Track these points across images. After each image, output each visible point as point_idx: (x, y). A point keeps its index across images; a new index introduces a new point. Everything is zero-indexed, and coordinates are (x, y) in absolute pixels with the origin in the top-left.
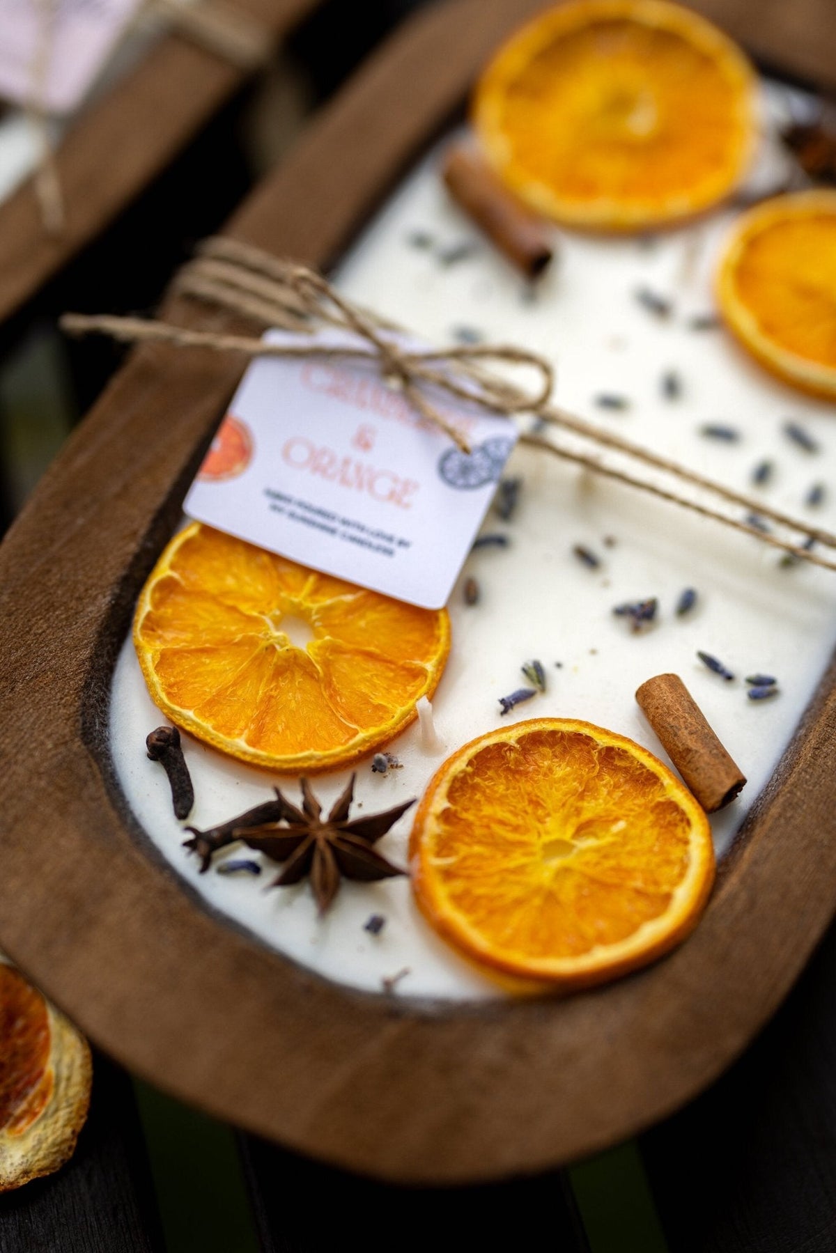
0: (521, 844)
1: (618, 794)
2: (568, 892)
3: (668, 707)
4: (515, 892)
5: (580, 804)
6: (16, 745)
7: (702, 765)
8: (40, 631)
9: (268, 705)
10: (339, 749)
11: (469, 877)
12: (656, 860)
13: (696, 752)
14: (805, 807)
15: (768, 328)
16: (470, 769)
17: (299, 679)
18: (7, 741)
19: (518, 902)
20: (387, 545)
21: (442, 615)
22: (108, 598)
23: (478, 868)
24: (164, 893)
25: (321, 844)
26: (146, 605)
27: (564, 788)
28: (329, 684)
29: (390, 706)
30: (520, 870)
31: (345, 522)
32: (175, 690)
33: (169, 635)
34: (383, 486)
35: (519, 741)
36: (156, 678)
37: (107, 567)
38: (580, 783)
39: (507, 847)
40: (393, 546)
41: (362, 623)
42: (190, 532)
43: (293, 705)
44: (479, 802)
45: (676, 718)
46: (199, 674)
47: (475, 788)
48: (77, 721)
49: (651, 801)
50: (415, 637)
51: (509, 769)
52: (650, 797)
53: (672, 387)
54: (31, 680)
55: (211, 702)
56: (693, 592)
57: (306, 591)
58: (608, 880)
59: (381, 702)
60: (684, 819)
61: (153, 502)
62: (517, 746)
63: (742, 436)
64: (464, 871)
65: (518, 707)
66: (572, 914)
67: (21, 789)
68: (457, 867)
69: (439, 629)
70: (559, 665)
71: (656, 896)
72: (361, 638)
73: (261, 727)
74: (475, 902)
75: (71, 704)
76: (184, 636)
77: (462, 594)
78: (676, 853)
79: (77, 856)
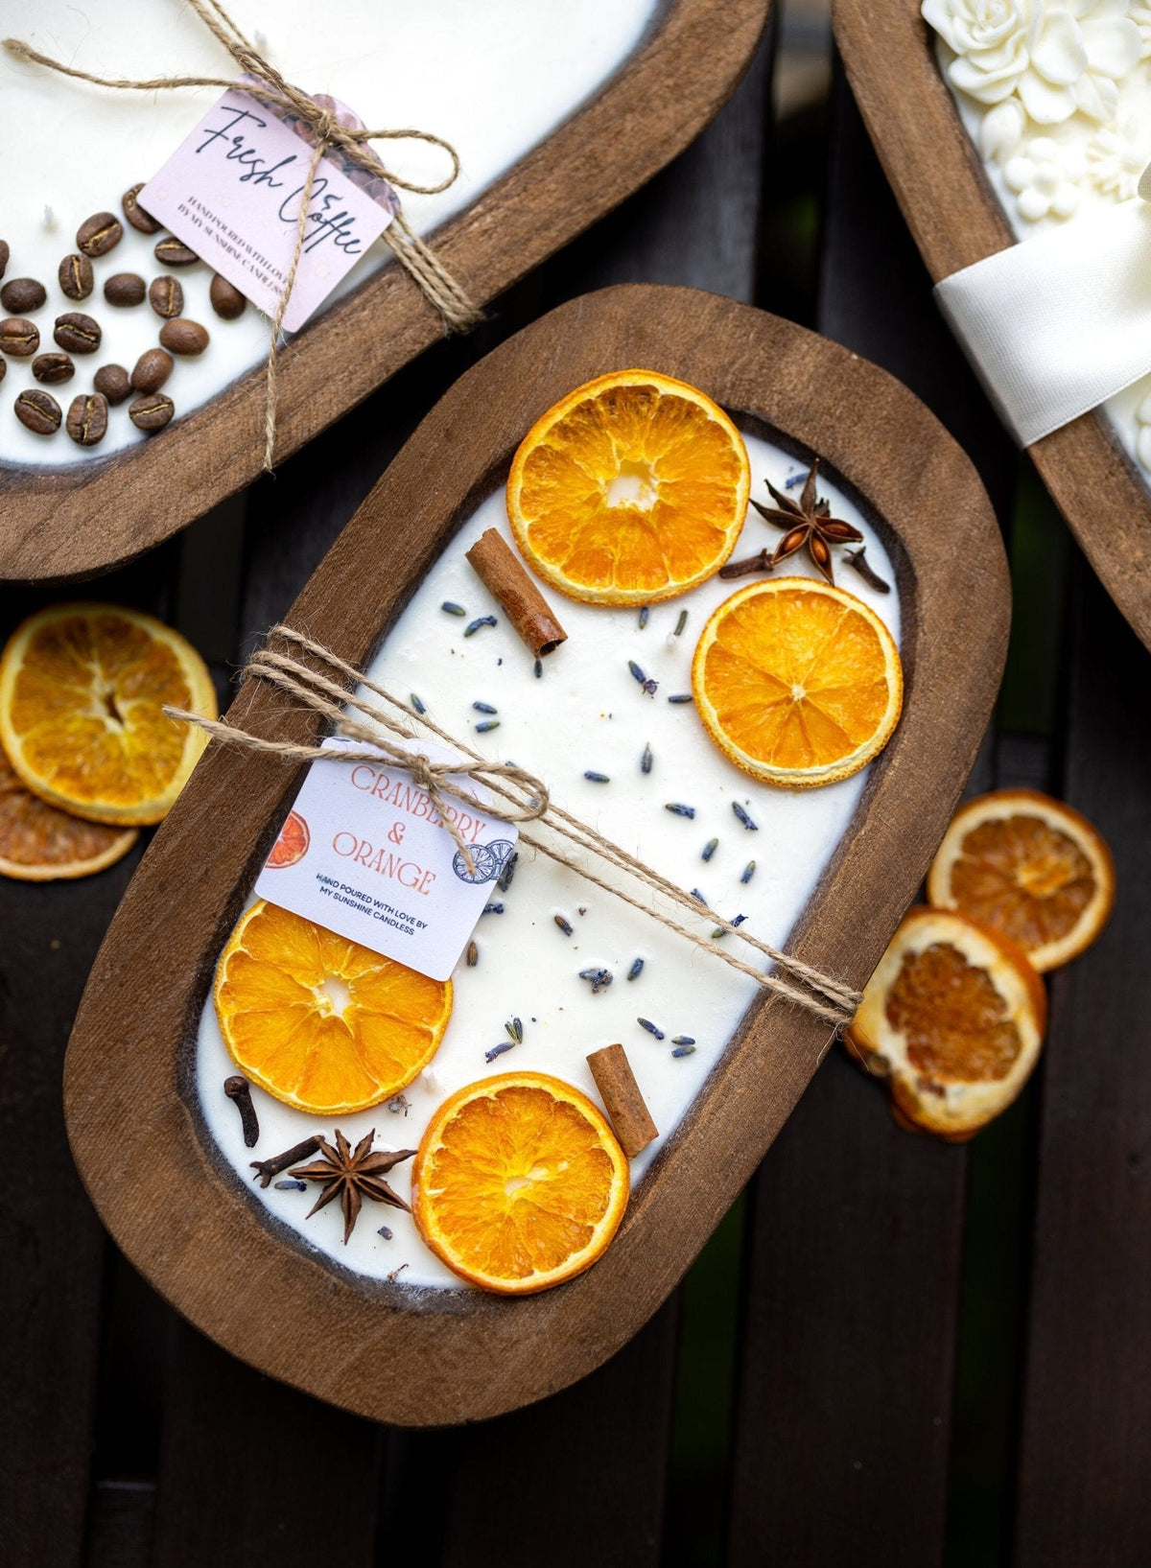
0: (494, 1176)
1: (565, 1136)
2: (522, 1219)
3: (607, 1078)
4: (485, 1216)
5: (538, 1145)
7: (627, 1126)
8: (144, 1001)
9: (314, 1061)
10: (364, 1102)
11: (453, 1202)
12: (586, 1194)
13: (625, 1116)
14: (697, 1161)
15: (725, 721)
16: (459, 1117)
17: (337, 1039)
18: (124, 1093)
19: (486, 1224)
20: (409, 925)
21: (447, 986)
22: (193, 974)
23: (460, 1194)
25: (349, 1185)
26: (223, 977)
27: (527, 1132)
28: (358, 1041)
29: (406, 1066)
30: (490, 1198)
31: (376, 903)
32: (245, 1047)
33: (241, 998)
34: (409, 874)
35: (499, 1095)
36: (232, 1040)
37: (194, 945)
38: (540, 1129)
39: (483, 1177)
40: (414, 927)
41: (386, 989)
42: (256, 909)
43: (332, 1059)
44: (465, 1140)
45: (612, 1087)
46: (262, 1033)
47: (462, 1128)
48: (173, 1076)
49: (589, 1146)
50: (426, 999)
51: (488, 1115)
52: (590, 1141)
53: (647, 767)
54: (139, 1043)
55: (271, 1059)
56: (642, 962)
57: (345, 964)
58: (551, 1211)
59: (397, 1059)
60: (610, 1162)
61: (228, 887)
62: (495, 1099)
63: (697, 815)
64: (450, 1198)
65: (501, 1057)
66: (521, 1236)
67: (135, 1132)
68: (445, 1193)
69: (444, 996)
70: (534, 1020)
71: (582, 1227)
72: (384, 1003)
73: (308, 1078)
74: (455, 1223)
75: (169, 1065)
76: (253, 999)
77: (464, 960)
78: (601, 1190)
79: (176, 1186)
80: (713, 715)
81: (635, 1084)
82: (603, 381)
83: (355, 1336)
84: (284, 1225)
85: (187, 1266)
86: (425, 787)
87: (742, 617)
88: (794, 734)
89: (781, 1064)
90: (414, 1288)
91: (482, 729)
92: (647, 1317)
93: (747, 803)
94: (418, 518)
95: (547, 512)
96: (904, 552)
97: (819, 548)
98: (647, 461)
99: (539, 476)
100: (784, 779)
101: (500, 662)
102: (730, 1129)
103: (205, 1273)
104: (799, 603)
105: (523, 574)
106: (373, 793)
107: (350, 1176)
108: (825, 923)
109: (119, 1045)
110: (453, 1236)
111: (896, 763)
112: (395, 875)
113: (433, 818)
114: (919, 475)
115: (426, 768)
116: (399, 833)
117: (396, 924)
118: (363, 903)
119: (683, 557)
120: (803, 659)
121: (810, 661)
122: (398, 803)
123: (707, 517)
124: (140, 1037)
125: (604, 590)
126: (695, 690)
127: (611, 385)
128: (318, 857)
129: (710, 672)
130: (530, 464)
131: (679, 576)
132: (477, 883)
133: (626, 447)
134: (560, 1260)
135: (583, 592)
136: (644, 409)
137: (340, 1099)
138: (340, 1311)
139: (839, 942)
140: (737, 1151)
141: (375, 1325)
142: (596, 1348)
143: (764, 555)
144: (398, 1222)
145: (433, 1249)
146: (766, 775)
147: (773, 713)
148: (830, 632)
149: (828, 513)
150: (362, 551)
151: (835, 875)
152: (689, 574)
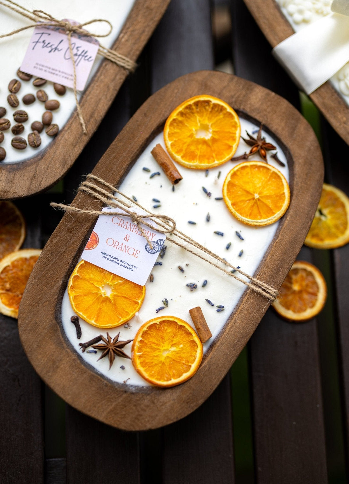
0: (158, 349)
1: (182, 337)
2: (167, 363)
3: (196, 316)
4: (156, 362)
5: (173, 339)
6: (40, 321)
7: (202, 332)
8: (45, 290)
9: (100, 311)
10: (116, 324)
11: (145, 357)
12: (188, 355)
13: (201, 329)
14: (225, 344)
16: (147, 330)
17: (107, 304)
18: (38, 320)
19: (156, 364)
20: (131, 267)
21: (144, 287)
22: (61, 282)
23: (147, 355)
25: (111, 350)
26: (71, 283)
27: (170, 335)
28: (115, 305)
29: (129, 312)
30: (157, 356)
31: (121, 261)
32: (78, 306)
33: (77, 290)
34: (131, 251)
35: (160, 323)
36: (73, 303)
37: (61, 272)
38: (173, 334)
39: (155, 350)
40: (133, 268)
41: (124, 288)
42: (81, 263)
43: (106, 310)
44: (149, 337)
45: (197, 320)
46: (83, 302)
47: (148, 333)
48: (54, 315)
49: (190, 340)
50: (137, 292)
51: (157, 329)
52: (190, 338)
53: (208, 219)
54: (43, 304)
55: (86, 310)
56: (207, 281)
57: (110, 279)
58: (177, 360)
59: (127, 311)
60: (196, 345)
61: (73, 254)
62: (159, 324)
63: (224, 235)
64: (144, 356)
65: (161, 311)
66: (168, 368)
67: (41, 333)
68: (143, 354)
69: (143, 291)
70: (172, 300)
71: (188, 365)
72: (123, 293)
73: (98, 317)
74: (146, 364)
75: (53, 311)
76: (80, 291)
77: (149, 279)
78: (194, 354)
79: (54, 350)
80: (229, 203)
81: (205, 319)
82: (194, 99)
83: (112, 400)
84: (89, 365)
85: (57, 376)
86: (136, 223)
87: (238, 173)
88: (255, 210)
89: (252, 313)
90: (132, 386)
91: (155, 207)
92: (209, 395)
93: (240, 231)
94: (136, 140)
95: (177, 139)
96: (290, 153)
97: (263, 152)
98: (208, 124)
99: (174, 128)
100: (252, 223)
101: (161, 186)
102: (236, 334)
103: (63, 379)
104: (256, 169)
105: (168, 158)
106: (119, 225)
107: (111, 348)
108: (266, 268)
109: (36, 304)
110: (145, 368)
111: (288, 218)
112: (127, 252)
113: (138, 233)
114: (294, 130)
115: (136, 216)
116: (128, 238)
117: (127, 268)
118: (116, 261)
119: (219, 154)
120: (258, 186)
121: (260, 187)
122: (127, 228)
123: (227, 142)
124: (43, 302)
125: (195, 164)
126: (223, 195)
127: (197, 100)
128: (102, 246)
129: (228, 190)
130: (171, 124)
131: (218, 159)
132: (153, 253)
133: (201, 119)
134: (180, 376)
135: (188, 165)
136: (207, 108)
137: (108, 323)
138: (107, 392)
139: (271, 274)
140: (238, 341)
141: (119, 397)
142: (192, 405)
143: (245, 154)
144: (127, 363)
145: (139, 372)
146: (246, 222)
147: (248, 203)
148: (266, 178)
149: (265, 141)
150: (118, 150)
151: (269, 254)
152: (221, 159)
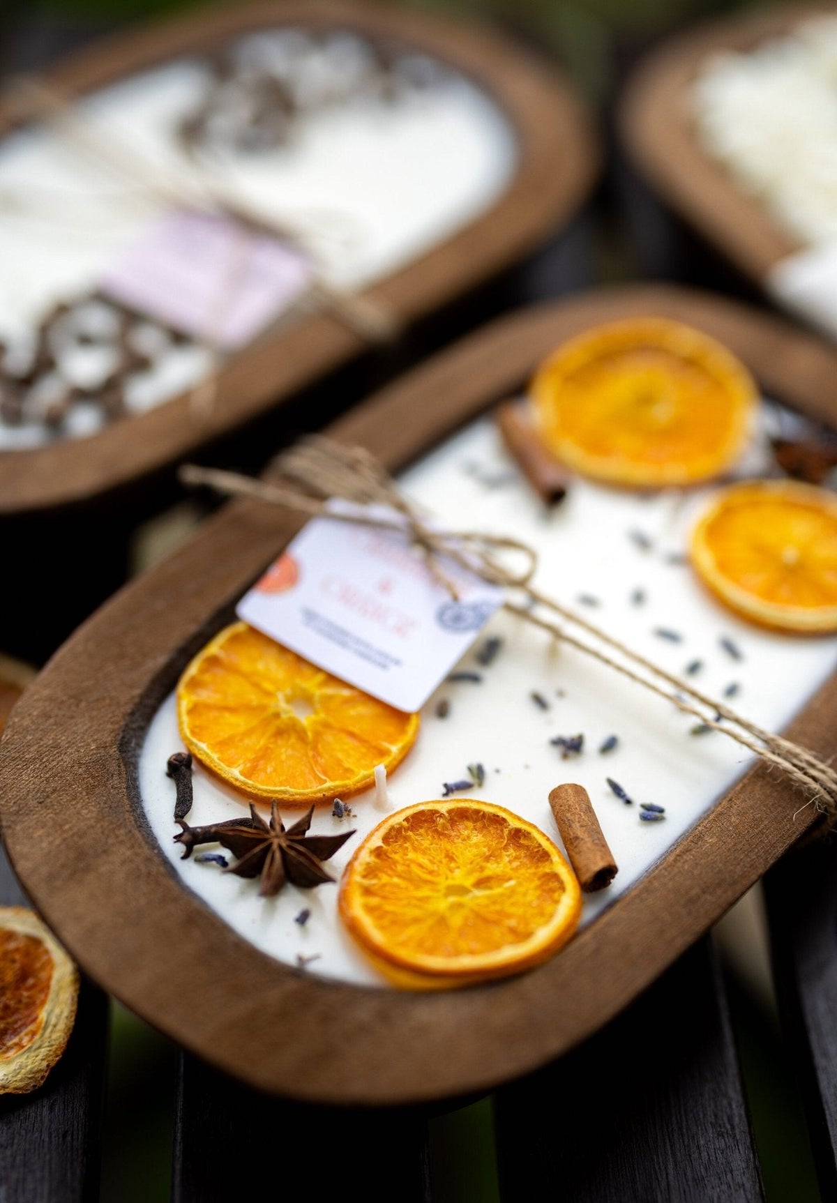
0: (431, 883)
1: (516, 864)
2: (456, 920)
3: (569, 806)
4: (417, 913)
5: (484, 864)
6: (69, 742)
7: (585, 849)
9: (265, 754)
10: (307, 791)
11: (384, 898)
12: (532, 911)
13: (582, 839)
15: (723, 567)
16: (405, 824)
17: (293, 740)
18: (64, 738)
19: (416, 921)
20: (384, 661)
21: (413, 717)
22: (165, 659)
23: (393, 893)
24: (149, 860)
25: (275, 846)
26: (193, 669)
27: (475, 851)
28: (315, 748)
29: (356, 770)
30: (425, 899)
31: (358, 641)
32: (198, 730)
33: (204, 693)
34: (392, 620)
35: (450, 812)
36: (185, 719)
38: (489, 851)
39: (419, 883)
41: (352, 712)
42: (238, 628)
43: (283, 757)
44: (407, 848)
45: (573, 814)
46: (219, 723)
47: (406, 838)
48: (119, 734)
49: (540, 872)
50: (390, 729)
51: (436, 831)
52: (541, 869)
53: (638, 598)
54: (93, 702)
55: (227, 740)
56: (616, 740)
57: (316, 682)
58: (490, 917)
59: (351, 767)
60: (561, 888)
62: (447, 816)
63: (682, 641)
64: (381, 894)
65: (459, 793)
68: (378, 886)
69: (409, 726)
70: (498, 771)
75: (117, 723)
76: (214, 695)
77: (433, 707)
78: (549, 908)
79: (92, 822)
89: (758, 826)
93: (738, 640)
102: (697, 872)
107: (278, 843)
109: (72, 701)
110: (381, 922)
128: (307, 593)
